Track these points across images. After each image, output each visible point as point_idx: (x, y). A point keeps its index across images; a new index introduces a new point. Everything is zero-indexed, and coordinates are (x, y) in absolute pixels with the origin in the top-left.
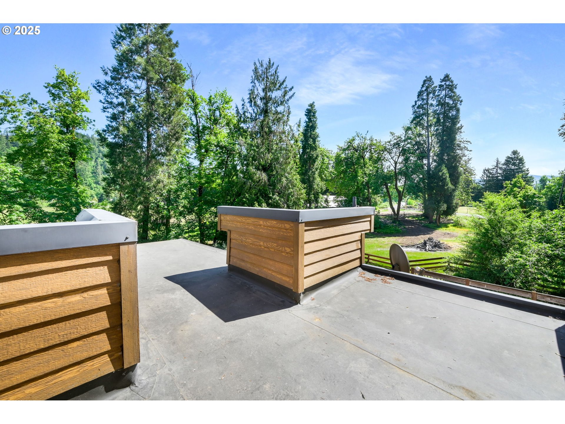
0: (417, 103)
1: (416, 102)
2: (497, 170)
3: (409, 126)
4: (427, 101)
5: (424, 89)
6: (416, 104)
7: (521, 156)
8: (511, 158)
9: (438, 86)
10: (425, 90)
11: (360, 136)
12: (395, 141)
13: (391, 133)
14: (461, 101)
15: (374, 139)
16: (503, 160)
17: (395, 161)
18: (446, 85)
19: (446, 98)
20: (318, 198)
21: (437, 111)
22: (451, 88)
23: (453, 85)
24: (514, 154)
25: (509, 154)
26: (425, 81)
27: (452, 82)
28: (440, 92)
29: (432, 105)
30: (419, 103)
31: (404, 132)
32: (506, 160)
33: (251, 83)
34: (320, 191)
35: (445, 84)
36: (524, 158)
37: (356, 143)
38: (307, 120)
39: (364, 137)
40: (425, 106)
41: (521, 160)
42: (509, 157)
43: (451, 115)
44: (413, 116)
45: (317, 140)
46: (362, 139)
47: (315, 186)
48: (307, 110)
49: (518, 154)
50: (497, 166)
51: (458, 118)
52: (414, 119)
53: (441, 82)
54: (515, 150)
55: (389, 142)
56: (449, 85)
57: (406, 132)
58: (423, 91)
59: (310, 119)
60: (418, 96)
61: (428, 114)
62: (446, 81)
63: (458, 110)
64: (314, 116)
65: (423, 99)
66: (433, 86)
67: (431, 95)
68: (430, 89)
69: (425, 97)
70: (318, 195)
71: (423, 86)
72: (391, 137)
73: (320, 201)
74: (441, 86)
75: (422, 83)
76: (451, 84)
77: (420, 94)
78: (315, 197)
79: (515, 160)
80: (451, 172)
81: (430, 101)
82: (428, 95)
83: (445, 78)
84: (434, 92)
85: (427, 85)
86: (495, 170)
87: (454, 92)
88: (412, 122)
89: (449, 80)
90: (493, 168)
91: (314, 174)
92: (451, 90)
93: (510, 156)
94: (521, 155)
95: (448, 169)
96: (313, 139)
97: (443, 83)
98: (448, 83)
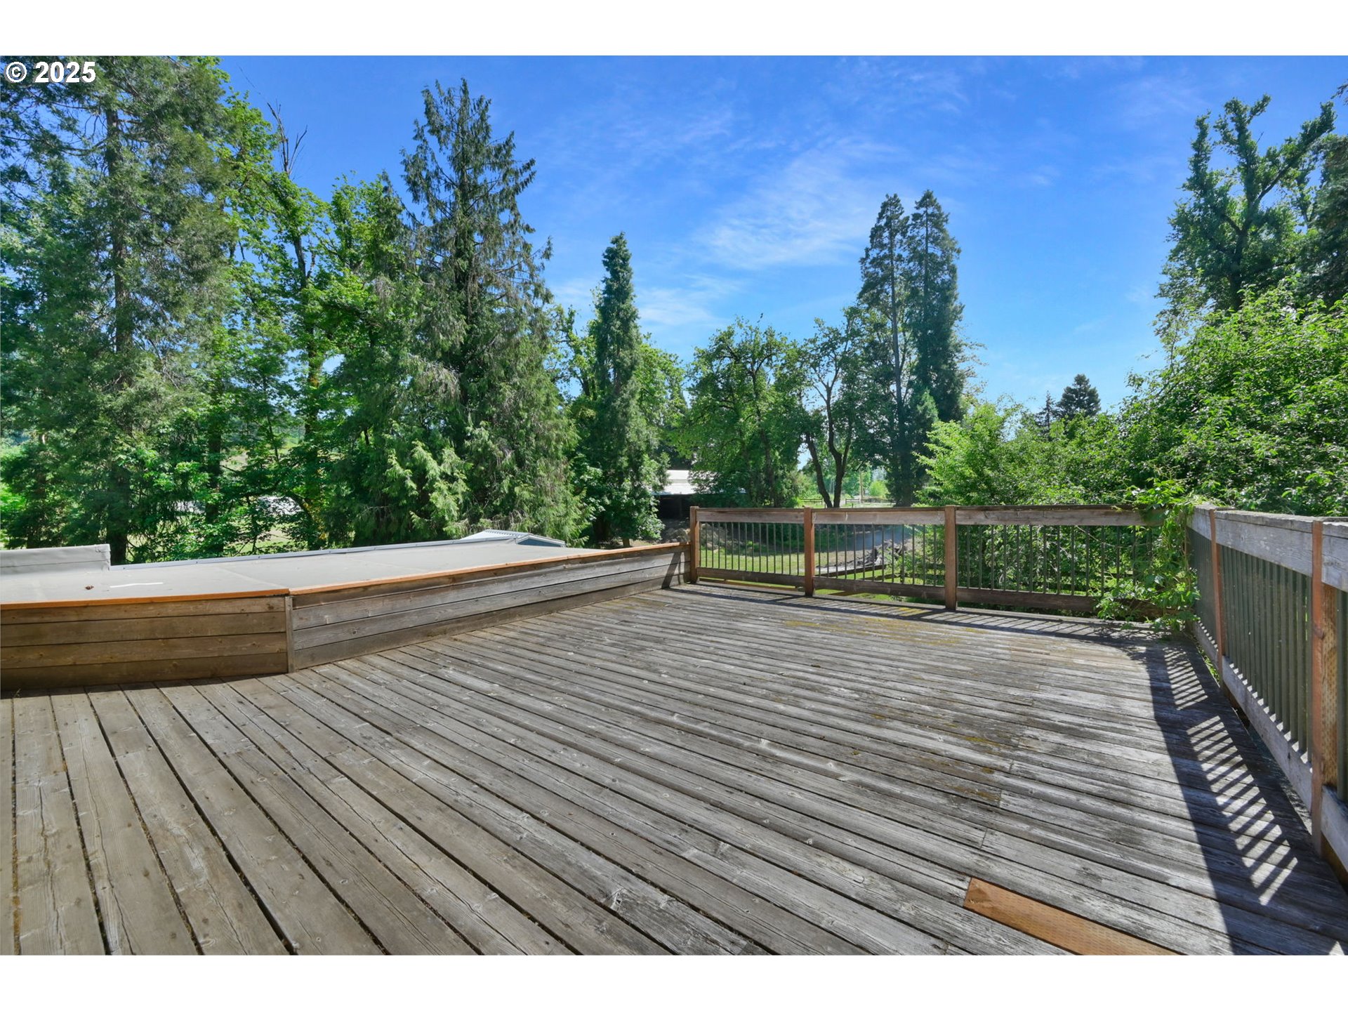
0: (870, 253)
1: (867, 250)
2: (1048, 416)
3: (853, 305)
4: (891, 250)
5: (883, 222)
6: (867, 256)
7: (1092, 388)
8: (1074, 391)
9: (911, 217)
10: (886, 224)
11: (744, 325)
12: (826, 340)
13: (817, 321)
14: (959, 252)
15: (776, 333)
16: (1058, 397)
17: (827, 386)
18: (927, 215)
19: (929, 245)
20: (641, 463)
21: (912, 271)
22: (937, 220)
23: (941, 215)
24: (1079, 383)
25: (1071, 383)
26: (885, 206)
27: (939, 208)
28: (916, 230)
29: (900, 258)
30: (874, 253)
31: (845, 320)
32: (1065, 396)
33: (415, 138)
34: (644, 447)
35: (926, 212)
36: (1099, 392)
37: (736, 342)
38: (608, 275)
39: (754, 328)
40: (886, 262)
41: (1093, 395)
42: (1069, 390)
43: (939, 280)
44: (862, 284)
45: (632, 324)
46: (749, 332)
47: (631, 436)
48: (609, 250)
49: (1087, 382)
50: (1048, 408)
51: (954, 288)
52: (865, 290)
53: (917, 208)
54: (1081, 374)
55: (813, 341)
56: (933, 215)
57: (848, 321)
58: (880, 226)
59: (615, 274)
60: (872, 237)
61: (893, 278)
62: (927, 206)
63: (953, 270)
64: (624, 266)
65: (882, 246)
66: (901, 217)
67: (899, 237)
68: (895, 223)
69: (886, 241)
70: (639, 457)
71: (881, 216)
72: (816, 330)
73: (644, 471)
74: (916, 217)
75: (879, 210)
76: (936, 212)
77: (876, 233)
78: (630, 461)
79: (1082, 395)
80: (943, 407)
81: (897, 251)
82: (892, 236)
83: (924, 199)
84: (903, 229)
85: (889, 213)
86: (1044, 416)
87: (942, 231)
88: (860, 296)
89: (933, 203)
90: (1041, 413)
91: (628, 406)
92: (937, 225)
93: (1073, 387)
94: (1093, 384)
95: (937, 401)
96: (622, 320)
97: (921, 211)
98: (930, 211)
